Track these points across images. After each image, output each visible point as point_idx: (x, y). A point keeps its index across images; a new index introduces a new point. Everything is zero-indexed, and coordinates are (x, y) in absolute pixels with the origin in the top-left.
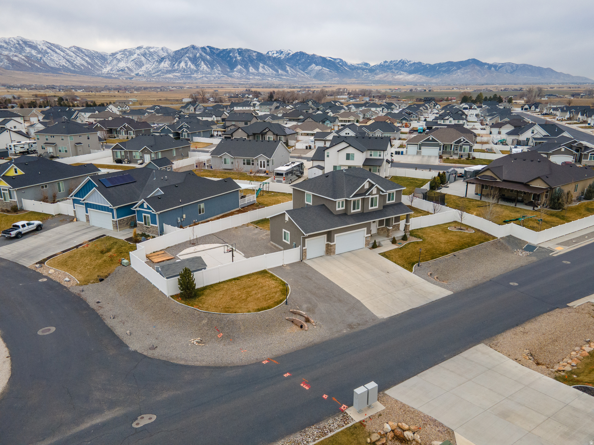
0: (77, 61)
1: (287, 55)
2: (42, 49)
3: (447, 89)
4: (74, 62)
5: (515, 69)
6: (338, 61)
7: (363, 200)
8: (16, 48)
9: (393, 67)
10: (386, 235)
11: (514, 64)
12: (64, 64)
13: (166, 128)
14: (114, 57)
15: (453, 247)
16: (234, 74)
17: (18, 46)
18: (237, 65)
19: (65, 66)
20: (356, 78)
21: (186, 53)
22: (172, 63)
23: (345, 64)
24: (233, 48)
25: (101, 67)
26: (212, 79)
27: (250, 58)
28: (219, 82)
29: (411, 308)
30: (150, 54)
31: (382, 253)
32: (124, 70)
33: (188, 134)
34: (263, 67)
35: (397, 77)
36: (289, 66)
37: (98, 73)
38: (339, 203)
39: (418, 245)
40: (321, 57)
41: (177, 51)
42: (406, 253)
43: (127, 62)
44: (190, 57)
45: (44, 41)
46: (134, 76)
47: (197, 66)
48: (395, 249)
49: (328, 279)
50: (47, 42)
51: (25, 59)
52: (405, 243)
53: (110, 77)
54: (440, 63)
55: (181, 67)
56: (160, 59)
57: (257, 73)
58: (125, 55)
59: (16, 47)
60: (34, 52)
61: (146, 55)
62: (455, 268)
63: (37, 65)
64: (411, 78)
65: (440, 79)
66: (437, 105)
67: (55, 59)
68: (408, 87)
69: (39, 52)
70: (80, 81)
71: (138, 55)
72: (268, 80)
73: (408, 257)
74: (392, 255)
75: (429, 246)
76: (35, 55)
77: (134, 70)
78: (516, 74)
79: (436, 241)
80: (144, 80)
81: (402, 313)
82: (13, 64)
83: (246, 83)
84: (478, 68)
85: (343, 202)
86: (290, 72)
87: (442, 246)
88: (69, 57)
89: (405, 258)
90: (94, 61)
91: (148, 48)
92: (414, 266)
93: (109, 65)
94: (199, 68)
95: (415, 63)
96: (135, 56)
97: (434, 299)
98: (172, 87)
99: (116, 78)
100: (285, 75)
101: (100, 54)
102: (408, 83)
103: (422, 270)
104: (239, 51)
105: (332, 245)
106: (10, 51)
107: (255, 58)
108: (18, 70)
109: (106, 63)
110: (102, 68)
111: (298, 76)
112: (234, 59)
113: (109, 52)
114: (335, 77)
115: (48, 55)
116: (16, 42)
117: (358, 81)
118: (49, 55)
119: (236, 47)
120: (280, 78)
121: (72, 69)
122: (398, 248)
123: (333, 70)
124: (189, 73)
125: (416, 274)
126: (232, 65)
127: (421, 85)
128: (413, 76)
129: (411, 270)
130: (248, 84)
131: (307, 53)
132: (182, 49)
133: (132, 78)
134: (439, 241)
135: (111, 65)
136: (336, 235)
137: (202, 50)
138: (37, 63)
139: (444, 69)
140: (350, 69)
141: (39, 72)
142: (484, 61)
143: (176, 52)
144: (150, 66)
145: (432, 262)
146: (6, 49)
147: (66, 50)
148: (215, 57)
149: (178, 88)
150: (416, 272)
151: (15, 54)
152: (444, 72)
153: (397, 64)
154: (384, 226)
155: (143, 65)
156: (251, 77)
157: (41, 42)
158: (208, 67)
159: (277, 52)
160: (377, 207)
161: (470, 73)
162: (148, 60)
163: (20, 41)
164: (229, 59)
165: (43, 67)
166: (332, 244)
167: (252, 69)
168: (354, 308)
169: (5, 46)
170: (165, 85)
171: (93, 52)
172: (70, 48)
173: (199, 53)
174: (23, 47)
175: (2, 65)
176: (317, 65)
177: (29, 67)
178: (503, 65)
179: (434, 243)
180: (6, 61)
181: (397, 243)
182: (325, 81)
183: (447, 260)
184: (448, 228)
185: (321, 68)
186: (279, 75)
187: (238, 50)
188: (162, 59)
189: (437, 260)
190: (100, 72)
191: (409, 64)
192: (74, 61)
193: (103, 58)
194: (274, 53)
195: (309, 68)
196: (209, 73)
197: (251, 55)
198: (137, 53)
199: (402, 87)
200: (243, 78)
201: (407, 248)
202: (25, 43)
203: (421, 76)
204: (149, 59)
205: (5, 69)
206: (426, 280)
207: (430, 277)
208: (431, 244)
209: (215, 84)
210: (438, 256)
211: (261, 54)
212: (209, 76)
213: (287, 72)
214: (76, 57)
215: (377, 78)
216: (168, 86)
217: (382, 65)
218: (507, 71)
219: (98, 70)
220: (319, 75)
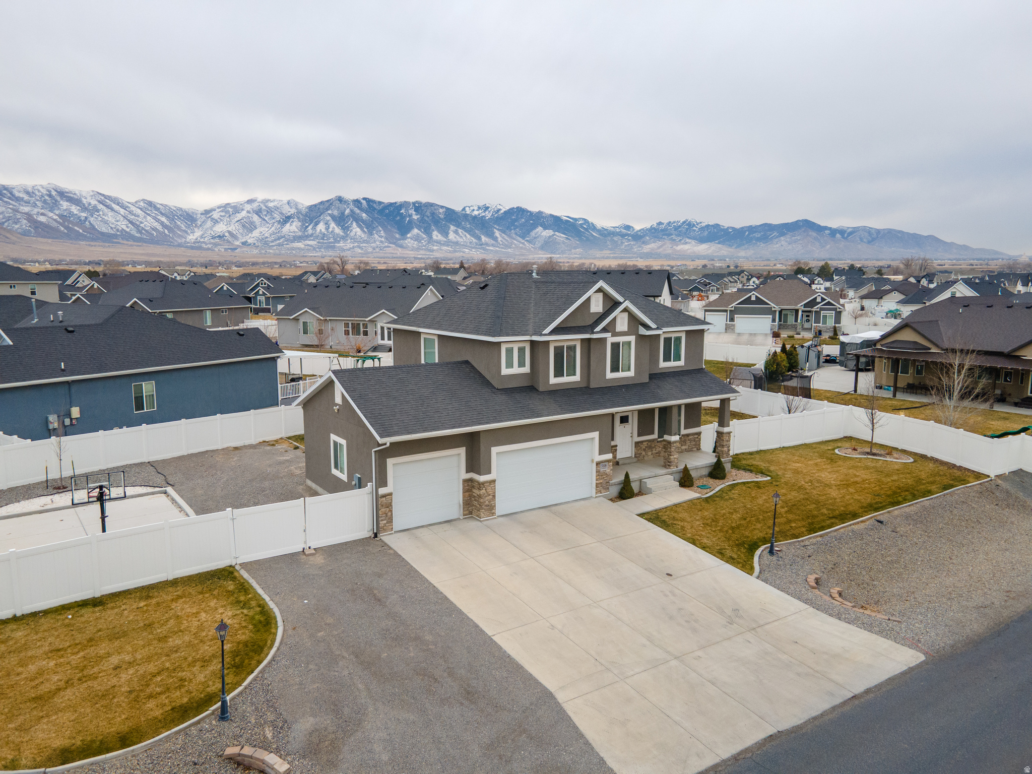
0: (145, 223)
1: (496, 213)
2: (90, 204)
3: (764, 266)
4: (141, 225)
5: (875, 236)
6: (580, 222)
7: (587, 343)
8: (45, 202)
9: (673, 232)
10: (662, 462)
11: (872, 228)
12: (124, 227)
13: (225, 288)
14: (208, 216)
15: (868, 499)
16: (406, 242)
17: (49, 199)
18: (413, 228)
19: (125, 230)
20: (610, 249)
21: (327, 210)
22: (304, 225)
23: (593, 227)
24: (405, 202)
25: (186, 232)
26: (370, 250)
27: (433, 218)
28: (382, 255)
29: (771, 731)
30: (267, 211)
31: (648, 513)
32: (224, 236)
33: (267, 299)
34: (456, 232)
35: (680, 247)
36: (498, 230)
37: (180, 241)
38: (510, 352)
39: (761, 491)
40: (552, 216)
41: (313, 205)
42: (724, 514)
43: (229, 223)
44: (334, 216)
45: (93, 191)
46: (238, 246)
47: (346, 229)
48: (691, 501)
49: (446, 598)
50: (98, 193)
51: (59, 220)
52: (719, 486)
53: (200, 248)
54: (751, 226)
55: (318, 231)
56: (283, 219)
57: (445, 241)
58: (227, 212)
59: (45, 200)
60: (75, 209)
61: (261, 212)
62: (891, 562)
63: (78, 229)
64: (703, 249)
65: (753, 252)
66: (752, 278)
67: (110, 219)
68: (699, 263)
69: (84, 208)
70: (147, 255)
71: (248, 212)
72: (464, 252)
73: (734, 525)
74: (683, 520)
75: (794, 493)
76: (76, 214)
77: (239, 235)
78: (877, 244)
79: (811, 481)
80: (255, 251)
81: (736, 758)
82: (36, 228)
83: (427, 256)
84: (814, 234)
85: (521, 351)
86: (500, 239)
87: (834, 493)
88: (133, 217)
89: (722, 527)
90: (175, 222)
91: (265, 202)
92: (758, 552)
93: (198, 229)
94: (348, 233)
95: (709, 225)
96: (244, 214)
97: (859, 688)
98: (301, 263)
99: (208, 249)
100: (493, 245)
101: (186, 212)
102: (699, 257)
103: (785, 565)
104: (415, 206)
105: (483, 483)
106: (34, 207)
107: (442, 216)
108: (45, 237)
109: (194, 225)
110: (187, 234)
111: (513, 246)
112: (408, 219)
113: (201, 209)
114: (575, 248)
115: (98, 214)
116: (45, 192)
117: (615, 253)
118: (101, 213)
119: (411, 199)
120: (484, 249)
121: (137, 235)
122: (698, 499)
123: (572, 237)
124: (332, 240)
125: (766, 581)
126: (404, 228)
127: (721, 260)
128: (707, 246)
129: (747, 568)
130: (431, 258)
131: (529, 209)
132: (321, 202)
133: (236, 249)
134: (819, 481)
135: (203, 228)
136: (495, 450)
137: (354, 205)
138: (77, 227)
139: (758, 235)
140: (600, 235)
141: (80, 240)
142: (823, 224)
143: (311, 208)
144: (267, 229)
145: (814, 541)
146: (26, 202)
147: (130, 205)
148: (376, 216)
149: (311, 264)
150: (766, 575)
151: (42, 211)
152: (758, 239)
153: (680, 227)
154: (655, 436)
155: (256, 228)
156: (435, 248)
157: (88, 192)
158: (364, 231)
159: (479, 208)
160: (631, 373)
161: (801, 242)
162: (264, 220)
163: (52, 190)
164: (398, 218)
165: (87, 233)
166: (483, 478)
167: (436, 235)
168: (525, 731)
169: (26, 197)
170: (288, 260)
171: (175, 209)
172: (136, 202)
173: (348, 209)
174: (56, 201)
175: (18, 228)
176: (545, 228)
177: (65, 233)
178: (855, 230)
179: (807, 486)
180: (25, 221)
181: (695, 485)
182: (559, 254)
183: (859, 535)
184: (836, 451)
185: (553, 233)
186: (481, 245)
187: (414, 203)
188: (287, 219)
189: (827, 534)
190: (184, 240)
191: (698, 227)
192: (141, 223)
193: (190, 218)
194: (474, 210)
195: (533, 234)
196: (364, 241)
197: (435, 212)
198: (246, 210)
199: (689, 263)
200: (422, 249)
201: (726, 500)
202: (62, 194)
203: (720, 246)
204: (266, 219)
205: (22, 235)
206: (806, 601)
207: (816, 591)
208: (800, 488)
209: (375, 257)
210: (828, 522)
211: (453, 211)
212: (364, 245)
213: (495, 239)
214: (145, 217)
215: (647, 248)
216: (294, 261)
217: (654, 228)
218: (861, 240)
219: (180, 236)
220: (548, 245)
